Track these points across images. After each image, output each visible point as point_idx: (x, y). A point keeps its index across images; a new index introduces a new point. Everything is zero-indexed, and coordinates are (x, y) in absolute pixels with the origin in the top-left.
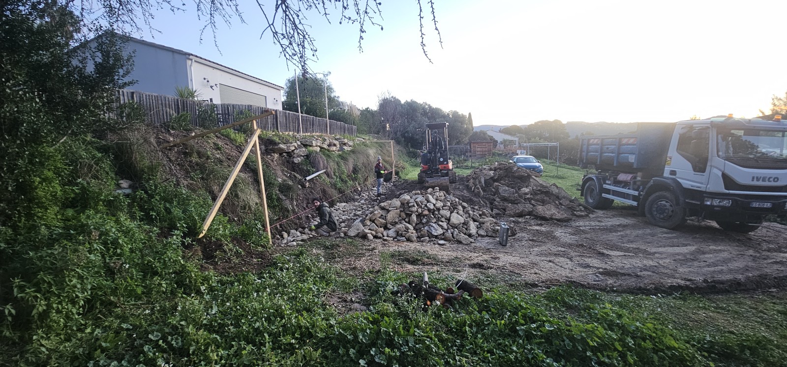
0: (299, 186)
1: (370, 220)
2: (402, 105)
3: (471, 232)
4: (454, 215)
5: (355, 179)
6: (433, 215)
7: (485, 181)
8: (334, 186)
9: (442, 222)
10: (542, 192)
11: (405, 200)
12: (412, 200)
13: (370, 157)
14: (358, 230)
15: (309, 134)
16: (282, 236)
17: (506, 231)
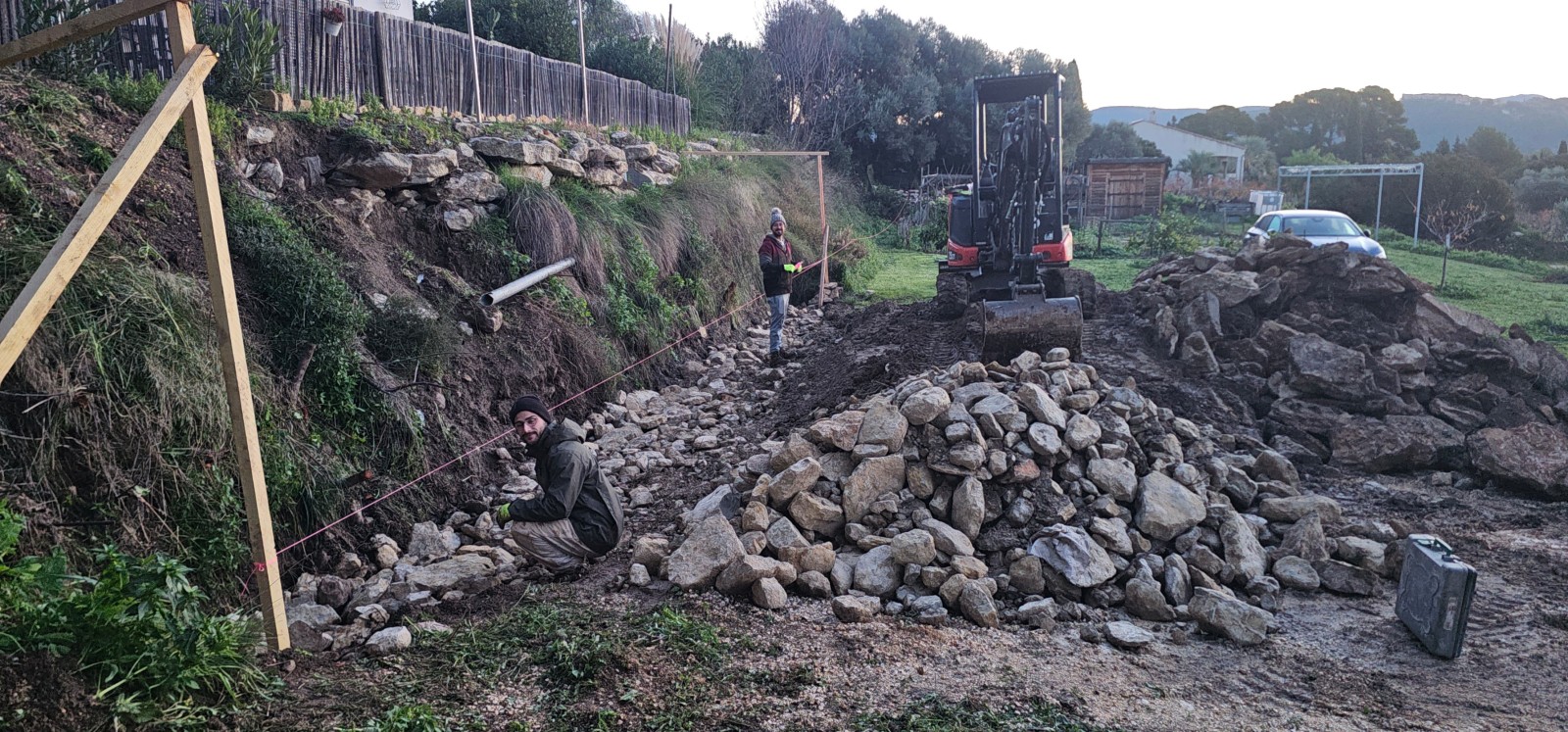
0: (465, 327)
1: (770, 503)
2: (846, 29)
3: (1244, 566)
4: (1157, 479)
5: (684, 297)
6: (1059, 480)
7: (1224, 311)
8: (607, 323)
9: (1106, 515)
10: (1474, 365)
11: (930, 407)
12: (959, 411)
13: (742, 213)
14: (714, 553)
15: (511, 118)
16: (371, 555)
17: (1458, 584)
